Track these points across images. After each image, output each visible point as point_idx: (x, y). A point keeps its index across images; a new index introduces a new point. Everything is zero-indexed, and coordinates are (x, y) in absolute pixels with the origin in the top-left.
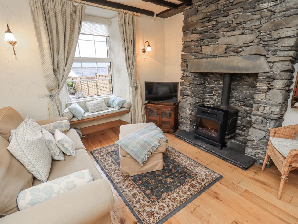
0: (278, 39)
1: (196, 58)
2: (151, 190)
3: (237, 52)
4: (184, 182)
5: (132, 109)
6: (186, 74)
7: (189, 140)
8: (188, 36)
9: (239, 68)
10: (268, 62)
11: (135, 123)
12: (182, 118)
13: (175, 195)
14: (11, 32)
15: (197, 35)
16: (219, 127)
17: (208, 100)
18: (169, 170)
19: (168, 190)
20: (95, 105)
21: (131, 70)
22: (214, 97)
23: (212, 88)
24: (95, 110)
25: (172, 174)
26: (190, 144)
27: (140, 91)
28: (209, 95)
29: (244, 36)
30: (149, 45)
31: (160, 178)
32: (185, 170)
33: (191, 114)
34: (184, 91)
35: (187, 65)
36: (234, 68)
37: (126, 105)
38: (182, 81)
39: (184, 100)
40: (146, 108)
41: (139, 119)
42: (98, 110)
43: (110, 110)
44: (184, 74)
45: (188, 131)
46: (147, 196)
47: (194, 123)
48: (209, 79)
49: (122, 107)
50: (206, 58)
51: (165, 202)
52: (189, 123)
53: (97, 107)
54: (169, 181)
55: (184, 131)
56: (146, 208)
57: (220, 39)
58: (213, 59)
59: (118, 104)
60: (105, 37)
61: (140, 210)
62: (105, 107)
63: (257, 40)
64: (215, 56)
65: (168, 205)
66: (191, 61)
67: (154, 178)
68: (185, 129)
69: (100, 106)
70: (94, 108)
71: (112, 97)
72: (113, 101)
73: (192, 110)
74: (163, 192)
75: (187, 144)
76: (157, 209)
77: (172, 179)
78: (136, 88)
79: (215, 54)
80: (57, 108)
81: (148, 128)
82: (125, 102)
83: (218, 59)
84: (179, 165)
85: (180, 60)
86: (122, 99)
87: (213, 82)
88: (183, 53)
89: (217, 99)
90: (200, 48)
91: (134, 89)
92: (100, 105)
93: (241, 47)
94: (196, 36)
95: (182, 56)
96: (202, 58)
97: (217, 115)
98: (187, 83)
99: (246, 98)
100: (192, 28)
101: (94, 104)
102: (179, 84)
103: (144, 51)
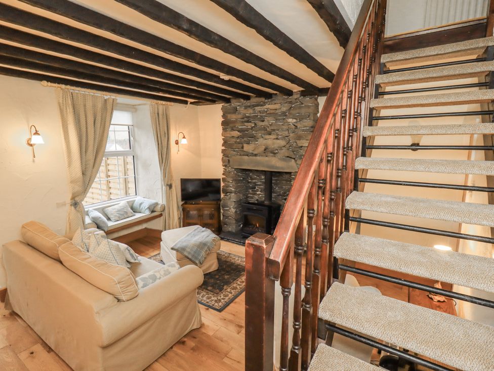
0: (301, 147)
1: (237, 155)
2: (212, 286)
3: (274, 153)
4: (240, 275)
5: (166, 213)
6: (228, 170)
7: (237, 240)
8: (228, 132)
9: (277, 168)
10: (297, 164)
11: (169, 229)
12: (226, 218)
13: (235, 285)
14: (39, 134)
15: (237, 132)
16: (264, 223)
17: (252, 195)
18: (224, 270)
19: (228, 283)
20: (119, 211)
21: (164, 166)
22: (258, 193)
23: (255, 183)
24: (119, 217)
25: (227, 272)
26: (239, 244)
27: (175, 190)
28: (252, 191)
29: (278, 141)
30: (184, 137)
31: (217, 277)
32: (239, 267)
33: (236, 212)
34: (227, 187)
35: (229, 160)
36: (273, 167)
37: (158, 208)
38: (224, 176)
39: (228, 198)
40: (184, 210)
41: (175, 224)
42: (123, 217)
43: (138, 216)
44: (226, 170)
45: (234, 231)
46: (210, 291)
47: (239, 222)
48: (251, 174)
49: (153, 211)
50: (248, 155)
51: (227, 291)
52: (234, 222)
53: (122, 213)
54: (226, 277)
55: (229, 232)
56: (213, 298)
57: (259, 140)
58: (254, 157)
59: (149, 208)
60: (127, 127)
61: (208, 301)
62: (131, 213)
63: (288, 146)
64: (256, 155)
65: (231, 293)
66: (233, 157)
67: (211, 278)
68: (230, 229)
69: (125, 212)
70: (117, 215)
71: (138, 200)
72: (141, 204)
73: (236, 208)
74: (223, 286)
75: (235, 245)
76: (222, 297)
77: (228, 275)
78: (170, 186)
79: (256, 153)
80: (81, 218)
81: (197, 231)
82: (157, 204)
83: (258, 158)
84: (232, 264)
85: (221, 155)
86: (154, 201)
87: (255, 177)
88: (223, 148)
89: (261, 194)
90: (241, 145)
91: (168, 188)
92: (125, 210)
93: (277, 150)
94: (236, 134)
95: (223, 151)
96: (243, 155)
97: (261, 211)
98: (230, 180)
99: (285, 193)
100: (231, 125)
101: (116, 210)
102: (221, 180)
103: (177, 142)
